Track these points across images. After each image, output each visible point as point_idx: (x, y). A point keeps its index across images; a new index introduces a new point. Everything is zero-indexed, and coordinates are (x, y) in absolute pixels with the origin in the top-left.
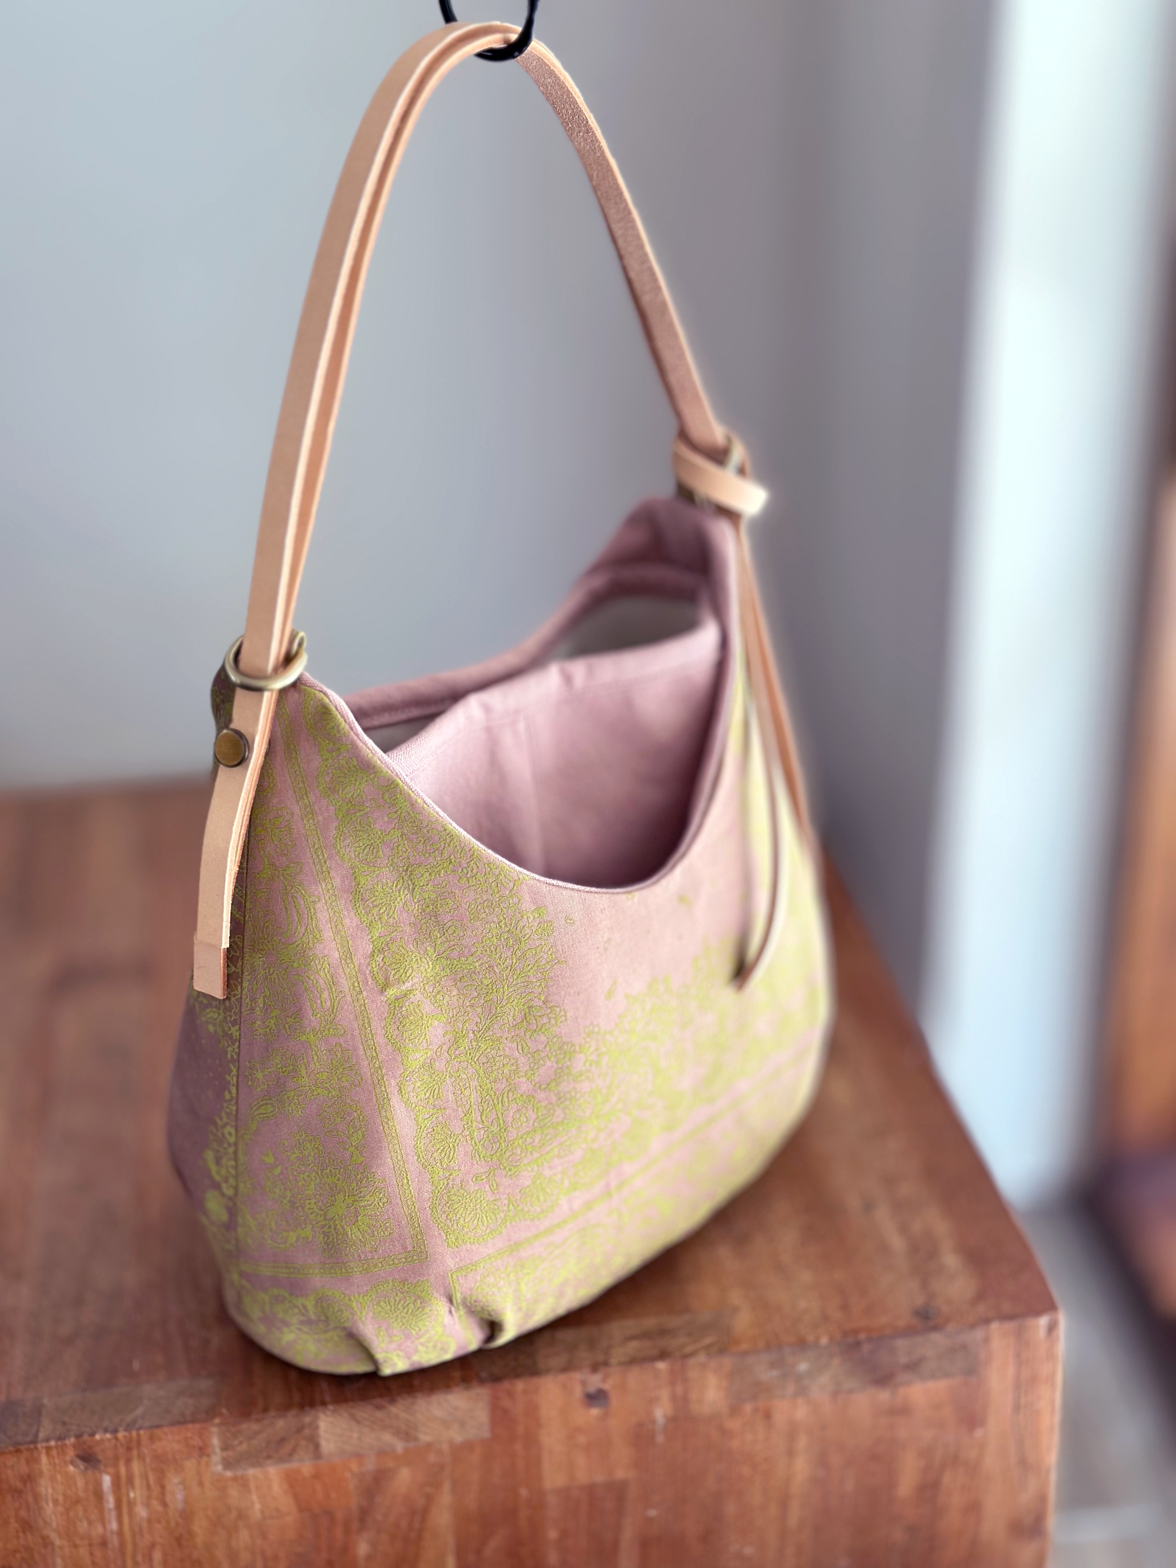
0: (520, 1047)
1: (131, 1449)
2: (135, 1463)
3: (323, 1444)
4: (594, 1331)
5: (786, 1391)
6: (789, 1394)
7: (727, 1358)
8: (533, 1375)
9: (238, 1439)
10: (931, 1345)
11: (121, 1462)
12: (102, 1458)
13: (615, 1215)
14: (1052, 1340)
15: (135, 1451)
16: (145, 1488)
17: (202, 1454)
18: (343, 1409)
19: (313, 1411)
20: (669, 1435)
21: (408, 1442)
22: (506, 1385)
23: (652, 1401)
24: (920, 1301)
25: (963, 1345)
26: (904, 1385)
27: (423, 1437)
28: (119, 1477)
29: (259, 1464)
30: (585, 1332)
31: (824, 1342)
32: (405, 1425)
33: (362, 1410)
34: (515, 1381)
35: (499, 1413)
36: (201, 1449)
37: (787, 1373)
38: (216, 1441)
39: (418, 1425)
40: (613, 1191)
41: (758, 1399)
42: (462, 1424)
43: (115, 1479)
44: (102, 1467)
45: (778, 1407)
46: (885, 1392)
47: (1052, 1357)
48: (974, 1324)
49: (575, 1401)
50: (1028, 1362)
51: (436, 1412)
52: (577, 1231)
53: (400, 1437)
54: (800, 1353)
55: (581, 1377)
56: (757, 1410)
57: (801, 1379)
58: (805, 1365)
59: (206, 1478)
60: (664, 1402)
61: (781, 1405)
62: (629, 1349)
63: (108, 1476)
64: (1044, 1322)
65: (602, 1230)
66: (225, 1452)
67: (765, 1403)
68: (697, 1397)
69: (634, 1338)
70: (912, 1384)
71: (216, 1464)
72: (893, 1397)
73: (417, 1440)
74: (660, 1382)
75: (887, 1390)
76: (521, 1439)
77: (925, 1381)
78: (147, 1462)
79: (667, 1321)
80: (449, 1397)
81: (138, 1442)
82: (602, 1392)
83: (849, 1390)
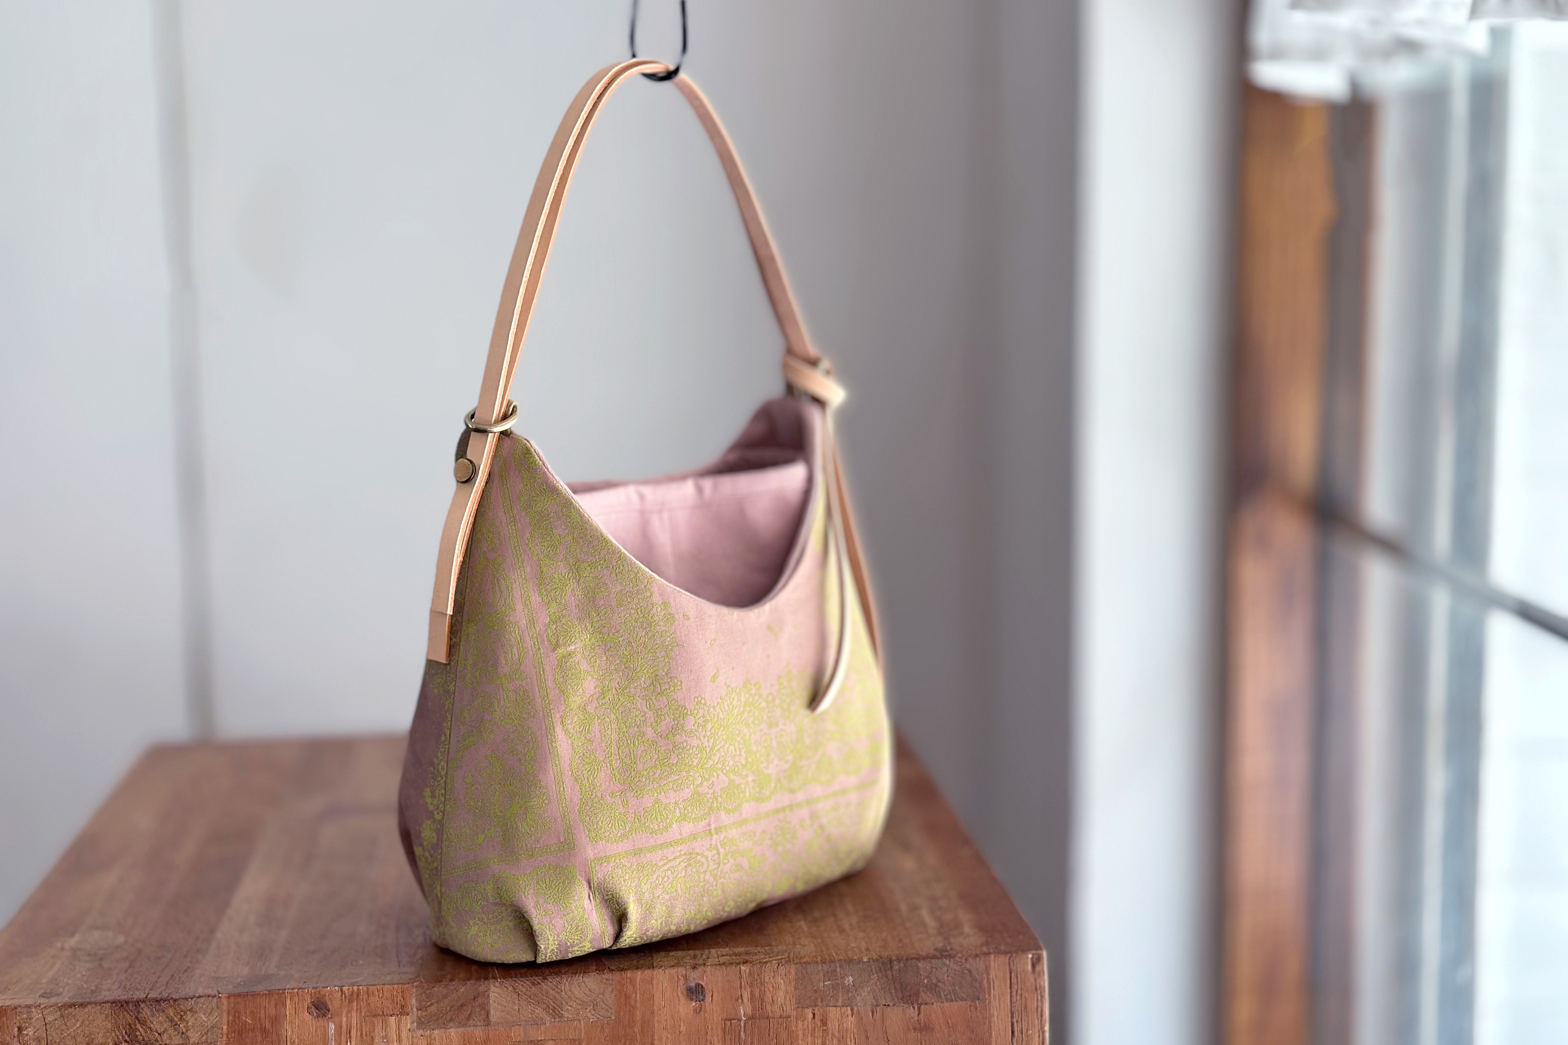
1: (352, 1002)
2: (354, 1014)
3: (492, 1012)
4: (698, 952)
5: (837, 1001)
6: (840, 1004)
7: (793, 966)
8: (649, 968)
9: (430, 1001)
10: (945, 969)
11: (344, 1013)
12: (330, 1007)
13: (715, 852)
14: (1036, 974)
15: (355, 1004)
16: (359, 1038)
17: (403, 1011)
18: (508, 983)
19: (486, 982)
20: (748, 1032)
21: (555, 1018)
22: (629, 974)
23: (737, 1000)
24: (940, 945)
25: (970, 971)
26: (926, 1004)
27: (566, 1014)
28: (341, 1027)
29: (444, 1026)
30: (691, 952)
31: (865, 960)
32: (554, 1003)
33: (522, 985)
34: (636, 971)
35: (623, 998)
36: (402, 1007)
37: (838, 984)
38: (414, 1001)
39: (562, 1004)
40: (713, 831)
41: (816, 1006)
42: (595, 1006)
43: (339, 1028)
44: (329, 1016)
45: (831, 1015)
46: (912, 1009)
47: (1038, 989)
48: (977, 956)
49: (679, 994)
50: (1019, 992)
51: (576, 993)
52: (685, 854)
53: (549, 1012)
54: (847, 967)
55: (684, 972)
56: (816, 1016)
57: (848, 991)
58: (851, 978)
59: (404, 1035)
60: (745, 1000)
61: (834, 1013)
62: (722, 960)
63: (333, 1024)
64: (1030, 956)
65: (704, 860)
66: (420, 1012)
67: (821, 1010)
68: (771, 999)
69: (726, 955)
70: (933, 1004)
71: (412, 1023)
72: (919, 1015)
73: (561, 1016)
74: (743, 984)
75: (914, 1008)
76: (638, 1024)
77: (942, 1002)
78: (363, 1014)
79: (753, 950)
80: (586, 980)
81: (358, 995)
82: (700, 987)
83: (885, 1005)
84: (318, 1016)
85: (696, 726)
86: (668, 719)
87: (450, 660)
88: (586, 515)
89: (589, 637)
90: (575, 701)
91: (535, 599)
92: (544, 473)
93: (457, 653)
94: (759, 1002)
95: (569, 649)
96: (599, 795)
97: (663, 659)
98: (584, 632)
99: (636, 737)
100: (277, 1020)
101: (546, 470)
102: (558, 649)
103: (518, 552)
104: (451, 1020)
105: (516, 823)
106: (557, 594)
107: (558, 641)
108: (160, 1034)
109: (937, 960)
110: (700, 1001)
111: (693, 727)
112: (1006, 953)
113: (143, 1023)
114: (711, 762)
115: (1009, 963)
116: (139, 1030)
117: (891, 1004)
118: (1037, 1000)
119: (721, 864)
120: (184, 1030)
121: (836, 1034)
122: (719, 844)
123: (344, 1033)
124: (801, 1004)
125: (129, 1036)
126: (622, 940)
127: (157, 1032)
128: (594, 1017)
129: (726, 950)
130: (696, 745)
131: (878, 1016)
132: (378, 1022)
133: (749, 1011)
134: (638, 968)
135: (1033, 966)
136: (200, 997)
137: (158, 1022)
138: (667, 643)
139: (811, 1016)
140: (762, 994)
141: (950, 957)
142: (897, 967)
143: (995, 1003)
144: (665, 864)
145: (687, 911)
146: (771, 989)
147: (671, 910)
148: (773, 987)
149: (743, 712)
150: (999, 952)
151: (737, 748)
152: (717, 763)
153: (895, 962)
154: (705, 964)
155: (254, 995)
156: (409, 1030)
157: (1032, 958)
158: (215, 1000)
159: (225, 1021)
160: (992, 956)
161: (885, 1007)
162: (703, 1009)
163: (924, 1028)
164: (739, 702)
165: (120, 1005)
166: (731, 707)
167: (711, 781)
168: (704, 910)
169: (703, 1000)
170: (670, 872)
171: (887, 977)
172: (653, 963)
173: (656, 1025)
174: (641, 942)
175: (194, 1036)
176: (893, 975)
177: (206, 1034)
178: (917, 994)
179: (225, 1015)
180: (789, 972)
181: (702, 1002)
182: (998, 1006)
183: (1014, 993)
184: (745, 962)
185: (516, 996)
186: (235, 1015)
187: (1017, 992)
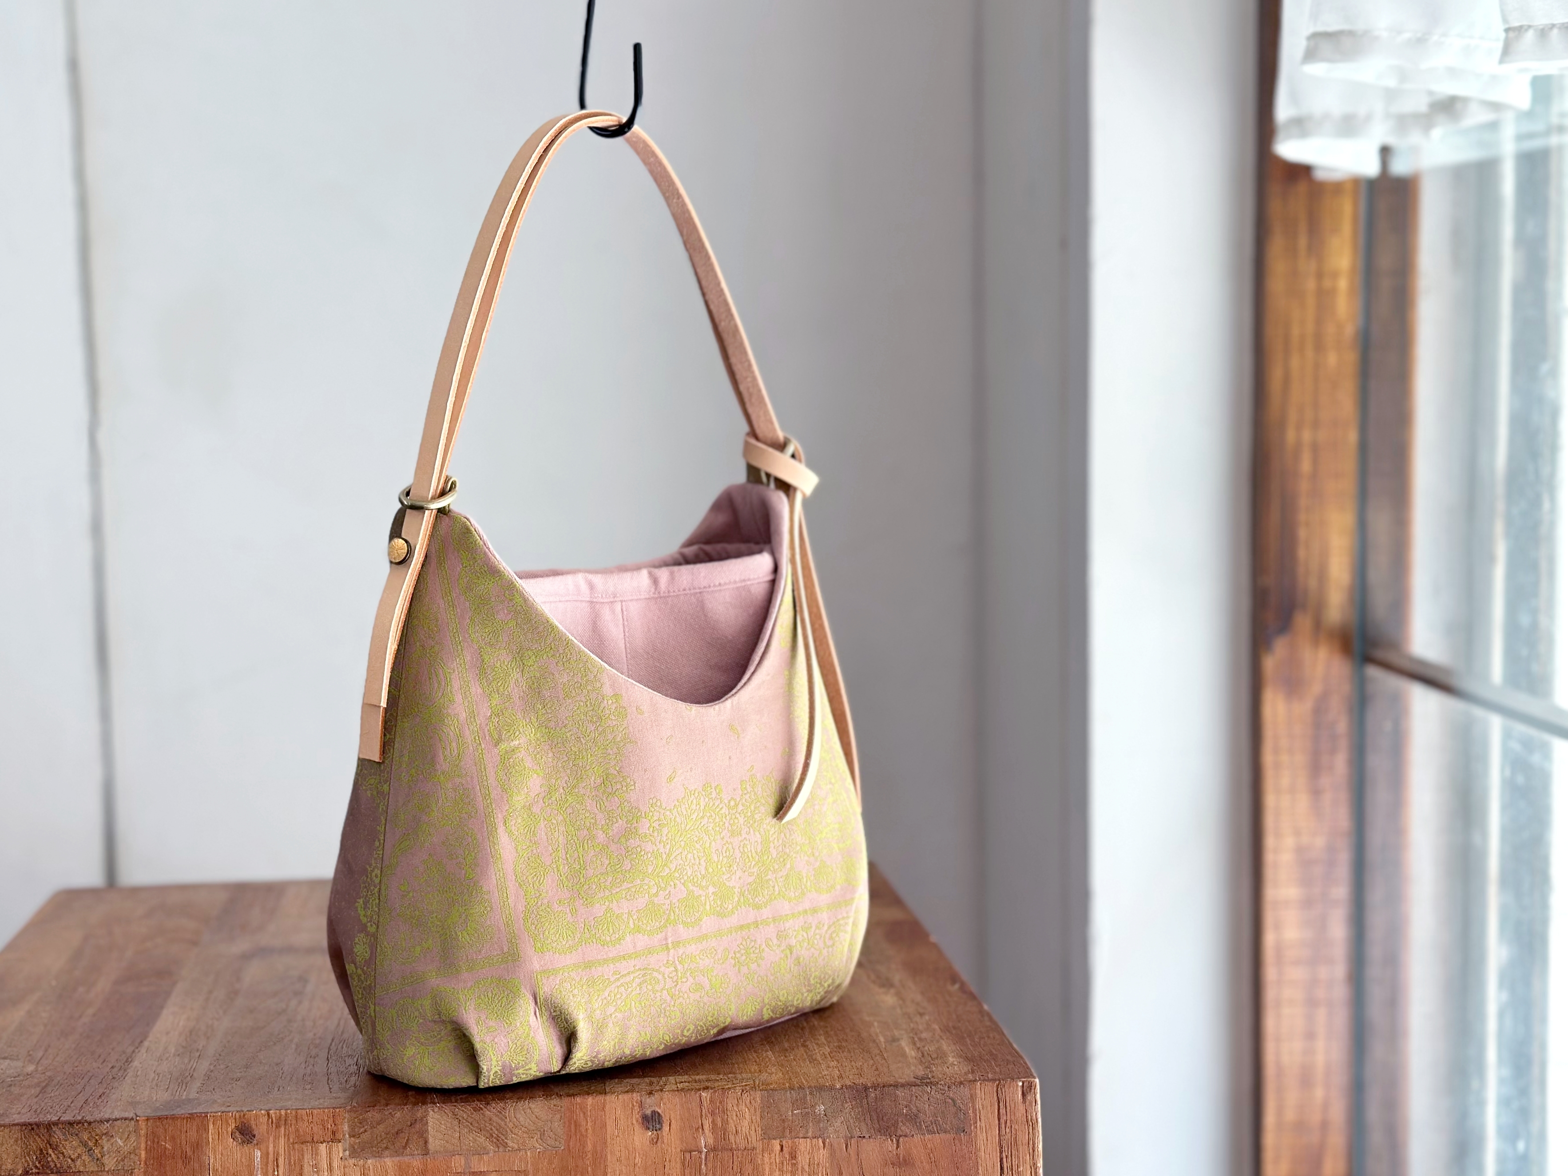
1: (280, 1127)
2: (282, 1141)
3: (431, 1140)
4: (654, 1080)
5: (807, 1132)
6: (810, 1134)
7: (758, 1094)
8: (601, 1093)
9: (364, 1127)
10: (926, 1097)
11: (271, 1139)
12: (255, 1132)
13: (672, 969)
14: (1027, 1103)
15: (282, 1129)
16: (287, 1167)
17: (334, 1138)
18: (448, 1108)
19: (424, 1107)
20: (710, 1165)
21: (498, 1147)
22: (578, 1099)
23: (697, 1129)
24: (921, 1073)
25: (953, 1100)
26: (906, 1136)
27: (510, 1144)
28: (268, 1154)
29: (379, 1155)
30: (647, 1080)
31: (838, 1087)
32: (497, 1130)
33: (463, 1111)
34: (586, 1097)
35: (573, 1126)
36: (334, 1133)
37: (808, 1113)
38: (346, 1128)
39: (507, 1131)
40: (670, 946)
41: (784, 1137)
42: (543, 1134)
43: (265, 1156)
44: (255, 1142)
45: (802, 1148)
46: (890, 1142)
47: (1031, 1123)
48: (961, 1083)
49: (634, 1122)
50: (1009, 1123)
51: (521, 1119)
52: (640, 969)
53: (492, 1141)
54: (818, 1094)
55: (639, 1098)
56: (784, 1148)
57: (819, 1121)
58: (822, 1107)
59: (335, 1164)
60: (706, 1131)
61: (804, 1145)
62: (680, 1086)
63: (259, 1151)
64: (1020, 1084)
65: (660, 977)
66: (352, 1139)
67: (790, 1142)
68: (734, 1129)
69: (685, 1082)
70: (913, 1135)
71: (345, 1151)
72: (897, 1148)
73: (506, 1145)
74: (704, 1111)
75: (892, 1141)
76: (589, 1155)
77: (923, 1134)
78: (291, 1140)
79: (713, 1077)
80: (532, 1106)
81: (286, 1120)
82: (657, 1115)
83: (860, 1137)
84: (243, 1142)
85: (651, 829)
86: (620, 822)
87: (384, 758)
88: (530, 599)
89: (534, 732)
90: (519, 800)
91: (476, 690)
92: (485, 553)
93: (392, 750)
94: (721, 1132)
95: (512, 744)
96: (546, 901)
97: (614, 756)
98: (528, 726)
99: (586, 841)
100: (198, 1146)
101: (487, 550)
102: (500, 744)
103: (457, 639)
104: (387, 1148)
105: (456, 933)
106: (499, 684)
107: (500, 735)
108: (73, 1160)
109: (917, 1087)
110: (656, 1130)
111: (648, 832)
112: (994, 1080)
113: (55, 1148)
114: (667, 871)
115: (997, 1090)
116: (50, 1155)
117: (867, 1136)
118: (1029, 1133)
119: (679, 983)
120: (99, 1155)
121: (806, 1168)
122: (676, 959)
123: (271, 1162)
124: (767, 1136)
125: (39, 1163)
126: (571, 1062)
127: (70, 1157)
128: (541, 1147)
129: (686, 1078)
130: (651, 851)
131: (852, 1150)
132: (307, 1149)
133: (711, 1141)
134: (588, 1094)
135: (1023, 1094)
136: (116, 1120)
137: (71, 1147)
138: (619, 739)
139: (778, 1148)
140: (725, 1122)
141: (932, 1084)
142: (873, 1095)
143: (981, 1137)
144: (618, 979)
145: (643, 1034)
146: (735, 1118)
147: (625, 1029)
148: (737, 1115)
149: (703, 817)
150: (986, 1079)
151: (696, 856)
152: (674, 871)
153: (871, 1089)
154: (662, 1090)
155: (174, 1118)
156: (341, 1158)
157: (1023, 1086)
158: (133, 1122)
159: (143, 1146)
160: (978, 1083)
161: (860, 1139)
162: (660, 1140)
163: (904, 1162)
164: (698, 806)
165: (31, 1128)
166: (689, 811)
167: (667, 892)
168: (661, 1033)
169: (660, 1129)
170: (623, 988)
171: (862, 1106)
172: (605, 1089)
173: (609, 1157)
174: (592, 1065)
175: (110, 1163)
176: (868, 1103)
177: (123, 1160)
178: (895, 1125)
179: (143, 1139)
180: (754, 1099)
181: (659, 1132)
182: (985, 1140)
183: (1003, 1126)
184: (706, 1088)
185: (456, 1122)
186: (153, 1139)
187: (1006, 1123)
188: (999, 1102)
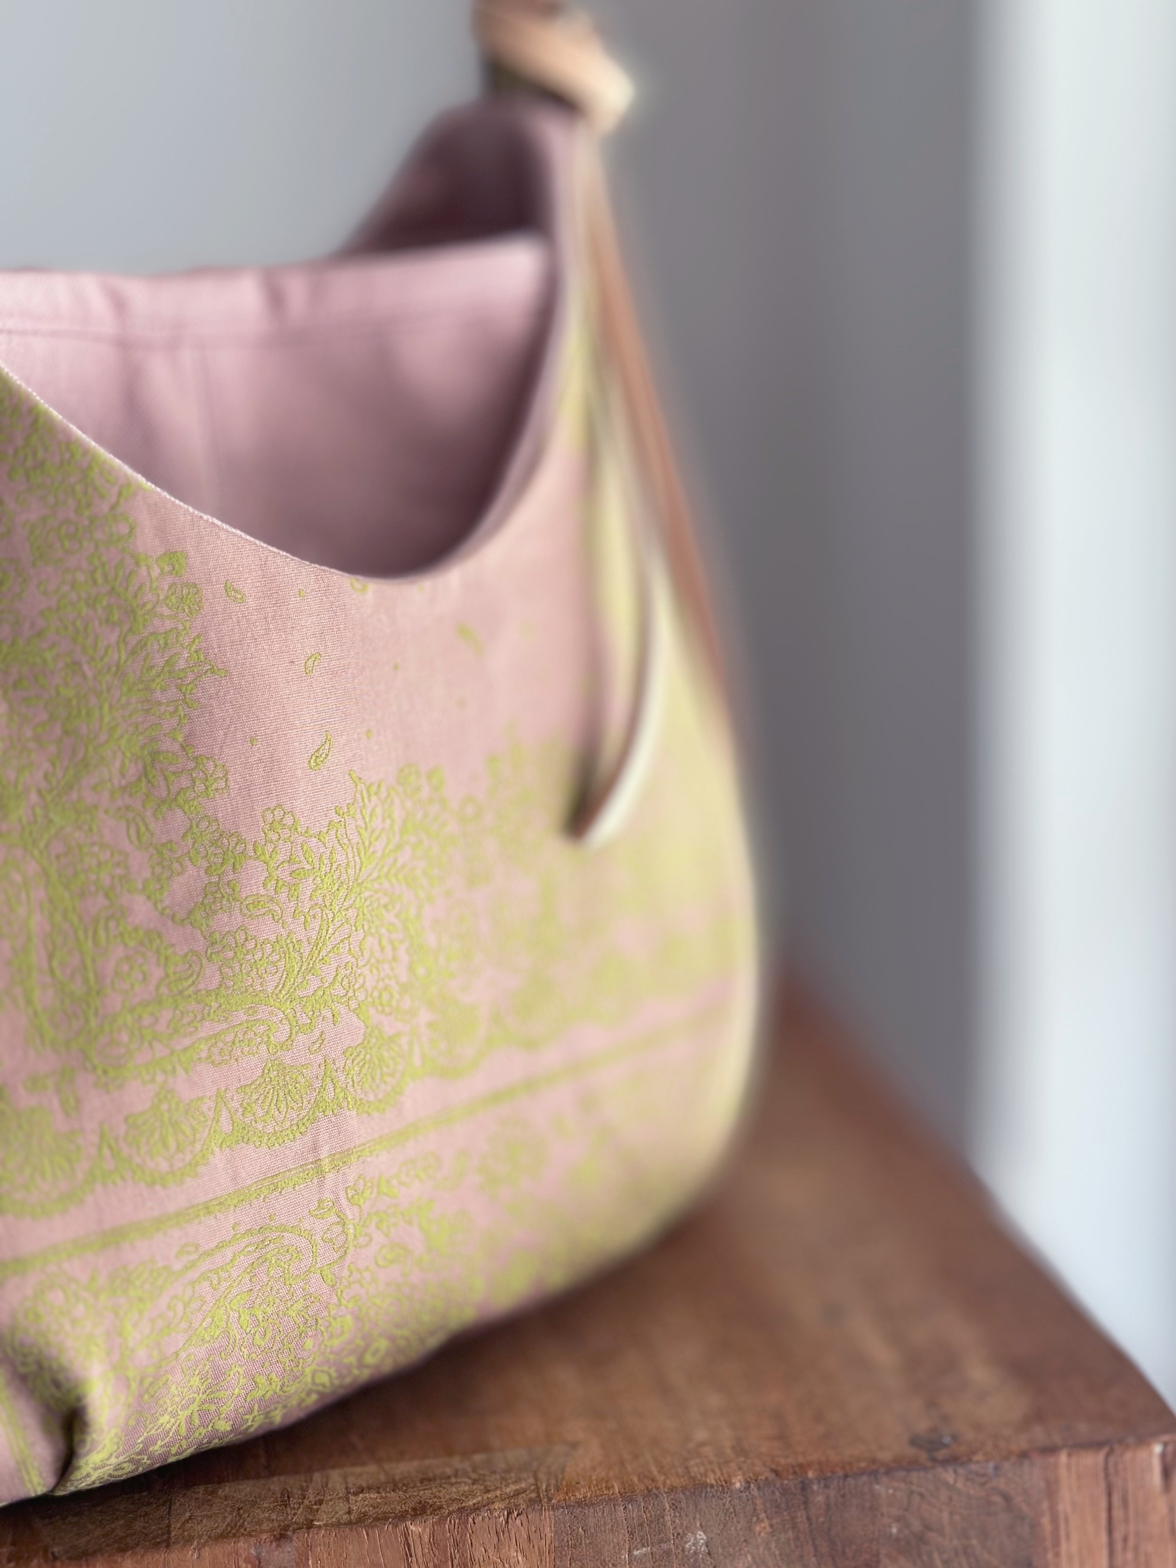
0: (132, 831)
7: (548, 1515)
8: (157, 1545)
10: (944, 1496)
13: (333, 1218)
24: (922, 1426)
25: (1006, 1495)
31: (738, 1485)
37: (668, 1553)
40: (326, 1165)
48: (1024, 1455)
50: (1131, 1542)
52: (249, 1231)
54: (691, 1507)
58: (701, 1536)
62: (358, 1503)
64: (1158, 1449)
65: (303, 1243)
69: (370, 1488)
79: (437, 1464)
85: (271, 884)
86: (191, 871)
97: (171, 709)
99: (102, 924)
109: (922, 1474)
111: (262, 891)
112: (1095, 1445)
114: (315, 984)
115: (1106, 1469)
119: (351, 1250)
122: (342, 1194)
126: (78, 1475)
130: (273, 938)
134: (123, 1550)
135: (1166, 1474)
138: (182, 664)
141: (953, 1460)
142: (820, 1499)
144: (193, 1265)
145: (262, 1380)
147: (216, 1377)
149: (399, 847)
150: (1079, 1446)
151: (385, 942)
152: (332, 983)
153: (815, 1487)
154: (310, 1526)
157: (1163, 1455)
160: (1063, 1458)
164: (388, 821)
166: (365, 835)
167: (317, 1033)
168: (308, 1371)
170: (206, 1284)
171: (794, 1526)
172: (169, 1526)
174: (137, 1468)
176: (809, 1519)
180: (538, 1530)
183: (1119, 1546)
184: (420, 1511)
187: (1125, 1539)
188: (1110, 1495)
